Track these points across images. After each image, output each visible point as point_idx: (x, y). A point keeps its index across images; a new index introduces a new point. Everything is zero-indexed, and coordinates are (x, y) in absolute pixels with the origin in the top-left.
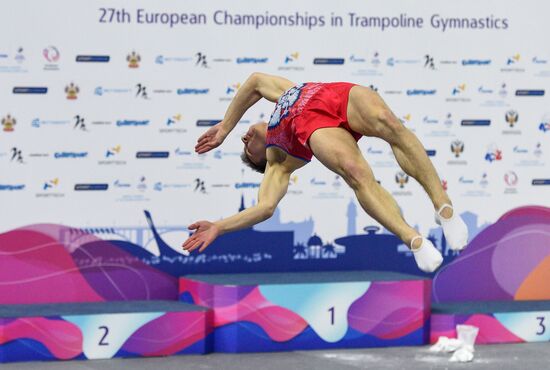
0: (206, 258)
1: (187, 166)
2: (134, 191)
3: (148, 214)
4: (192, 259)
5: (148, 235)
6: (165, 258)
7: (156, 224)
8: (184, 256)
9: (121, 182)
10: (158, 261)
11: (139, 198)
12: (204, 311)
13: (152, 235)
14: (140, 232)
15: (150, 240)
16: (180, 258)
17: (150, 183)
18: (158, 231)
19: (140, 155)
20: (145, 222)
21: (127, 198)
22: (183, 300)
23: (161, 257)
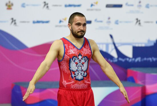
0: (141, 59)
1: (132, 12)
2: (104, 24)
3: (111, 36)
4: (133, 59)
5: (111, 47)
6: (120, 59)
7: (116, 42)
8: (129, 58)
9: (98, 20)
10: (116, 61)
11: (107, 28)
12: (141, 87)
13: (113, 47)
14: (107, 45)
15: (112, 50)
16: (128, 59)
17: (113, 20)
18: (117, 45)
19: (108, 6)
20: (110, 40)
21: (101, 28)
22: (129, 81)
23: (118, 58)
